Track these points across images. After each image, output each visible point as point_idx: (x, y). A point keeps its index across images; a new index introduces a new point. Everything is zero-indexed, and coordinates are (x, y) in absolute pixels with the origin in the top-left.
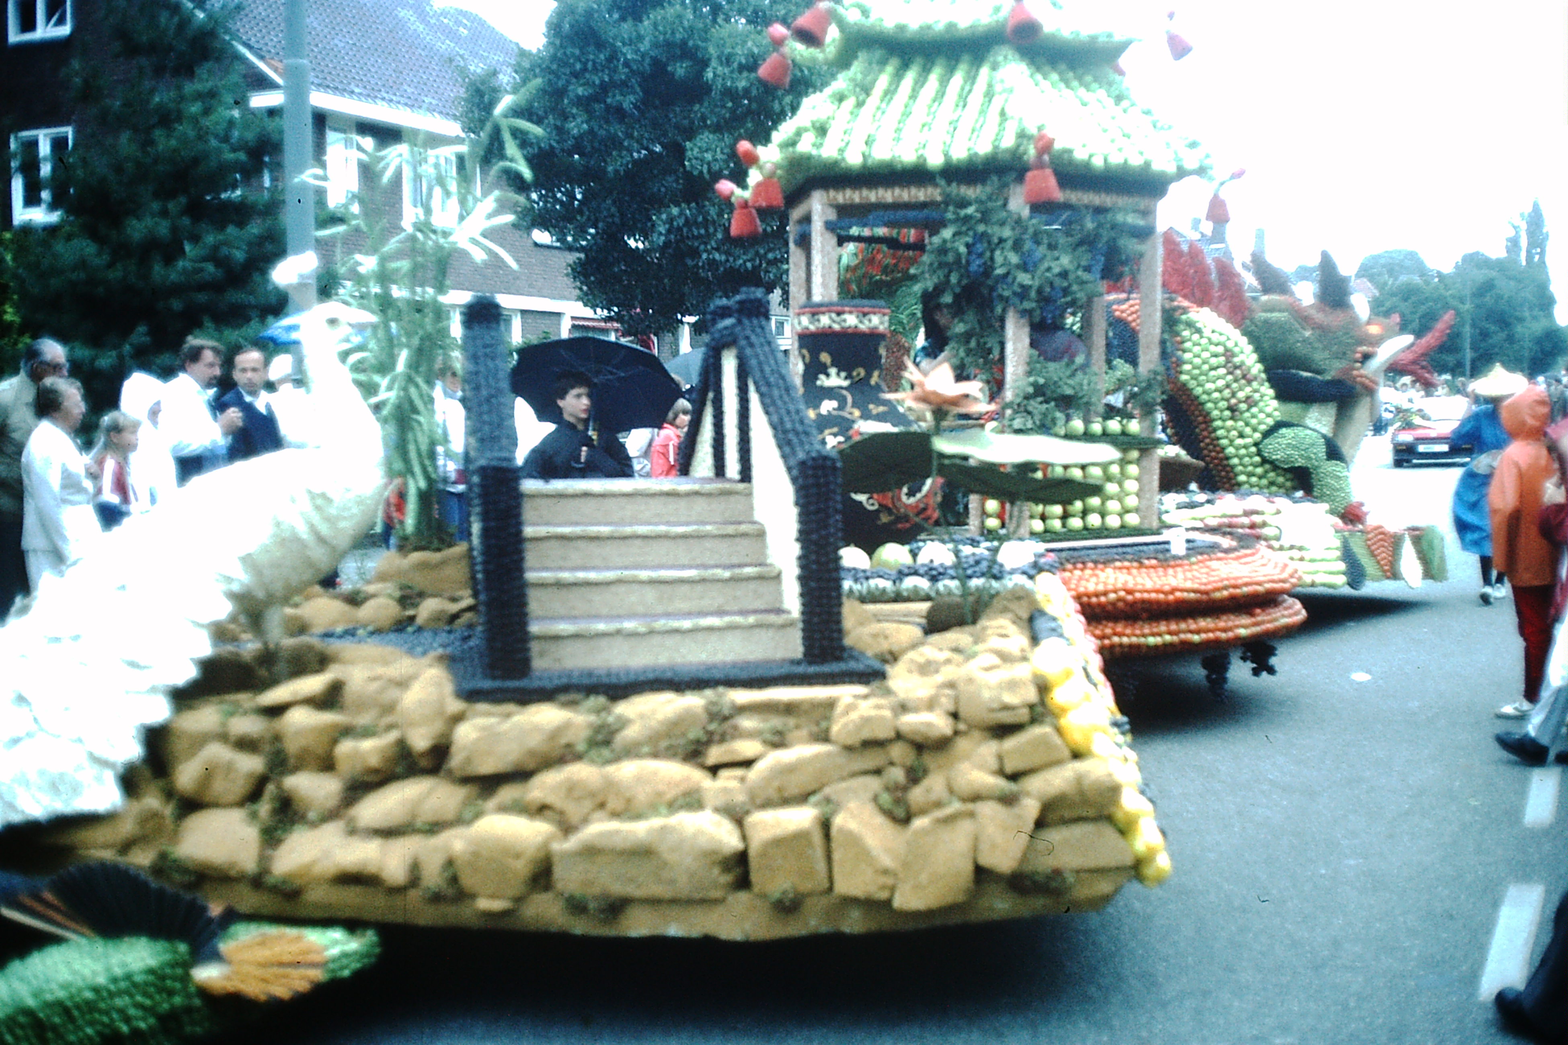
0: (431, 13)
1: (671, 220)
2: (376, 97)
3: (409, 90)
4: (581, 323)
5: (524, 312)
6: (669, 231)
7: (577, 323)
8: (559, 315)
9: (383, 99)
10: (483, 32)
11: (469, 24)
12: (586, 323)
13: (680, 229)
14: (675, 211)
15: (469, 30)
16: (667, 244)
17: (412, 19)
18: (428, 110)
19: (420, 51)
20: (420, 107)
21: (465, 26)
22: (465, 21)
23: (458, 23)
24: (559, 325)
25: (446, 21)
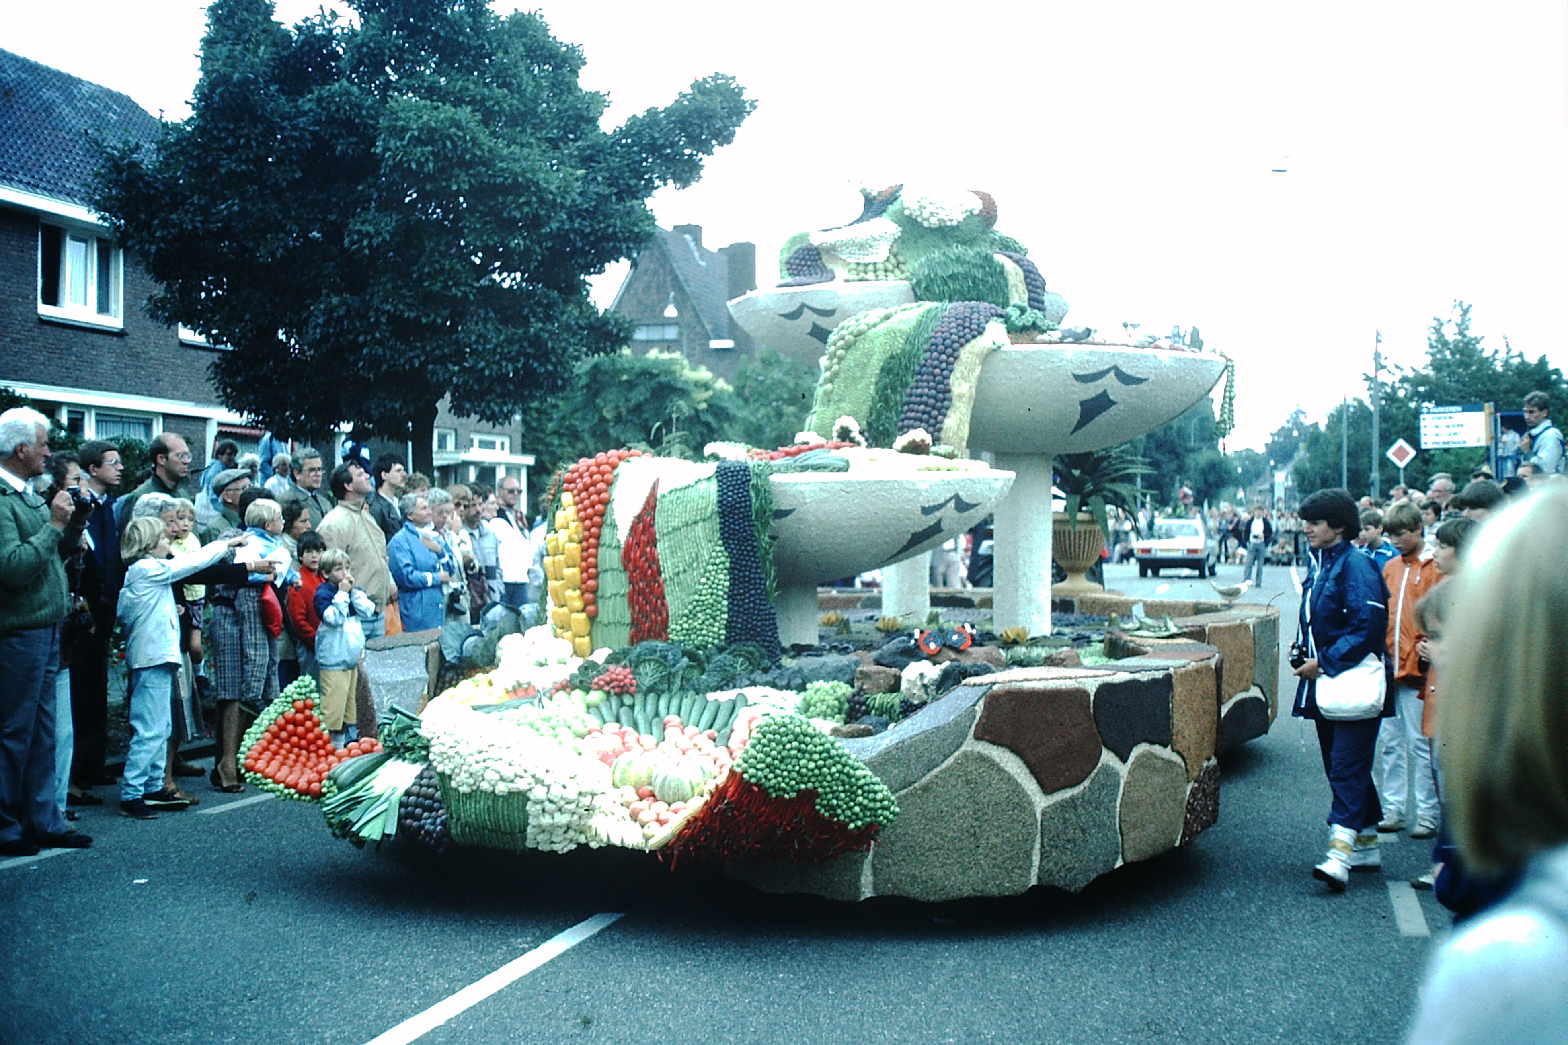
0: (79, 96)
1: (330, 310)
2: (13, 179)
3: (49, 174)
4: (228, 430)
5: (166, 416)
6: (327, 323)
7: (224, 429)
8: (205, 420)
9: (20, 182)
10: (135, 119)
11: (118, 110)
12: (234, 430)
13: (340, 320)
14: (335, 300)
15: (119, 115)
16: (325, 337)
17: (60, 101)
18: (68, 194)
19: (63, 133)
20: (60, 192)
21: (115, 113)
22: (115, 107)
23: (109, 108)
24: (205, 430)
25: (94, 105)
